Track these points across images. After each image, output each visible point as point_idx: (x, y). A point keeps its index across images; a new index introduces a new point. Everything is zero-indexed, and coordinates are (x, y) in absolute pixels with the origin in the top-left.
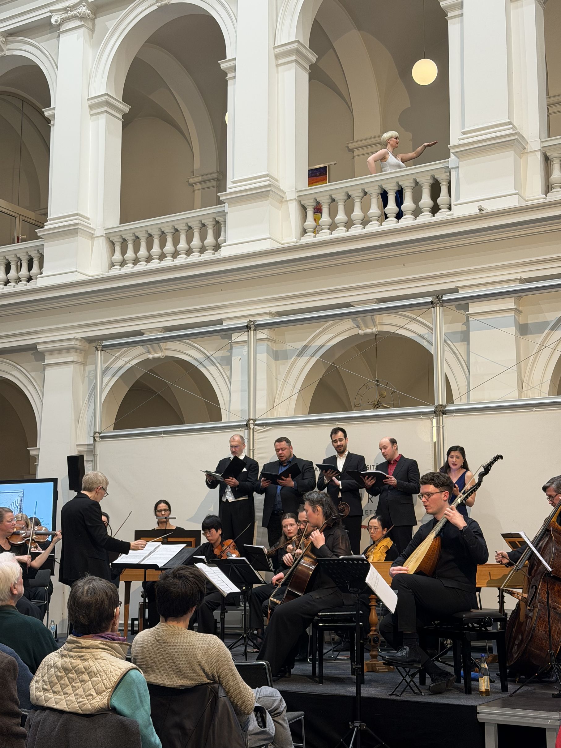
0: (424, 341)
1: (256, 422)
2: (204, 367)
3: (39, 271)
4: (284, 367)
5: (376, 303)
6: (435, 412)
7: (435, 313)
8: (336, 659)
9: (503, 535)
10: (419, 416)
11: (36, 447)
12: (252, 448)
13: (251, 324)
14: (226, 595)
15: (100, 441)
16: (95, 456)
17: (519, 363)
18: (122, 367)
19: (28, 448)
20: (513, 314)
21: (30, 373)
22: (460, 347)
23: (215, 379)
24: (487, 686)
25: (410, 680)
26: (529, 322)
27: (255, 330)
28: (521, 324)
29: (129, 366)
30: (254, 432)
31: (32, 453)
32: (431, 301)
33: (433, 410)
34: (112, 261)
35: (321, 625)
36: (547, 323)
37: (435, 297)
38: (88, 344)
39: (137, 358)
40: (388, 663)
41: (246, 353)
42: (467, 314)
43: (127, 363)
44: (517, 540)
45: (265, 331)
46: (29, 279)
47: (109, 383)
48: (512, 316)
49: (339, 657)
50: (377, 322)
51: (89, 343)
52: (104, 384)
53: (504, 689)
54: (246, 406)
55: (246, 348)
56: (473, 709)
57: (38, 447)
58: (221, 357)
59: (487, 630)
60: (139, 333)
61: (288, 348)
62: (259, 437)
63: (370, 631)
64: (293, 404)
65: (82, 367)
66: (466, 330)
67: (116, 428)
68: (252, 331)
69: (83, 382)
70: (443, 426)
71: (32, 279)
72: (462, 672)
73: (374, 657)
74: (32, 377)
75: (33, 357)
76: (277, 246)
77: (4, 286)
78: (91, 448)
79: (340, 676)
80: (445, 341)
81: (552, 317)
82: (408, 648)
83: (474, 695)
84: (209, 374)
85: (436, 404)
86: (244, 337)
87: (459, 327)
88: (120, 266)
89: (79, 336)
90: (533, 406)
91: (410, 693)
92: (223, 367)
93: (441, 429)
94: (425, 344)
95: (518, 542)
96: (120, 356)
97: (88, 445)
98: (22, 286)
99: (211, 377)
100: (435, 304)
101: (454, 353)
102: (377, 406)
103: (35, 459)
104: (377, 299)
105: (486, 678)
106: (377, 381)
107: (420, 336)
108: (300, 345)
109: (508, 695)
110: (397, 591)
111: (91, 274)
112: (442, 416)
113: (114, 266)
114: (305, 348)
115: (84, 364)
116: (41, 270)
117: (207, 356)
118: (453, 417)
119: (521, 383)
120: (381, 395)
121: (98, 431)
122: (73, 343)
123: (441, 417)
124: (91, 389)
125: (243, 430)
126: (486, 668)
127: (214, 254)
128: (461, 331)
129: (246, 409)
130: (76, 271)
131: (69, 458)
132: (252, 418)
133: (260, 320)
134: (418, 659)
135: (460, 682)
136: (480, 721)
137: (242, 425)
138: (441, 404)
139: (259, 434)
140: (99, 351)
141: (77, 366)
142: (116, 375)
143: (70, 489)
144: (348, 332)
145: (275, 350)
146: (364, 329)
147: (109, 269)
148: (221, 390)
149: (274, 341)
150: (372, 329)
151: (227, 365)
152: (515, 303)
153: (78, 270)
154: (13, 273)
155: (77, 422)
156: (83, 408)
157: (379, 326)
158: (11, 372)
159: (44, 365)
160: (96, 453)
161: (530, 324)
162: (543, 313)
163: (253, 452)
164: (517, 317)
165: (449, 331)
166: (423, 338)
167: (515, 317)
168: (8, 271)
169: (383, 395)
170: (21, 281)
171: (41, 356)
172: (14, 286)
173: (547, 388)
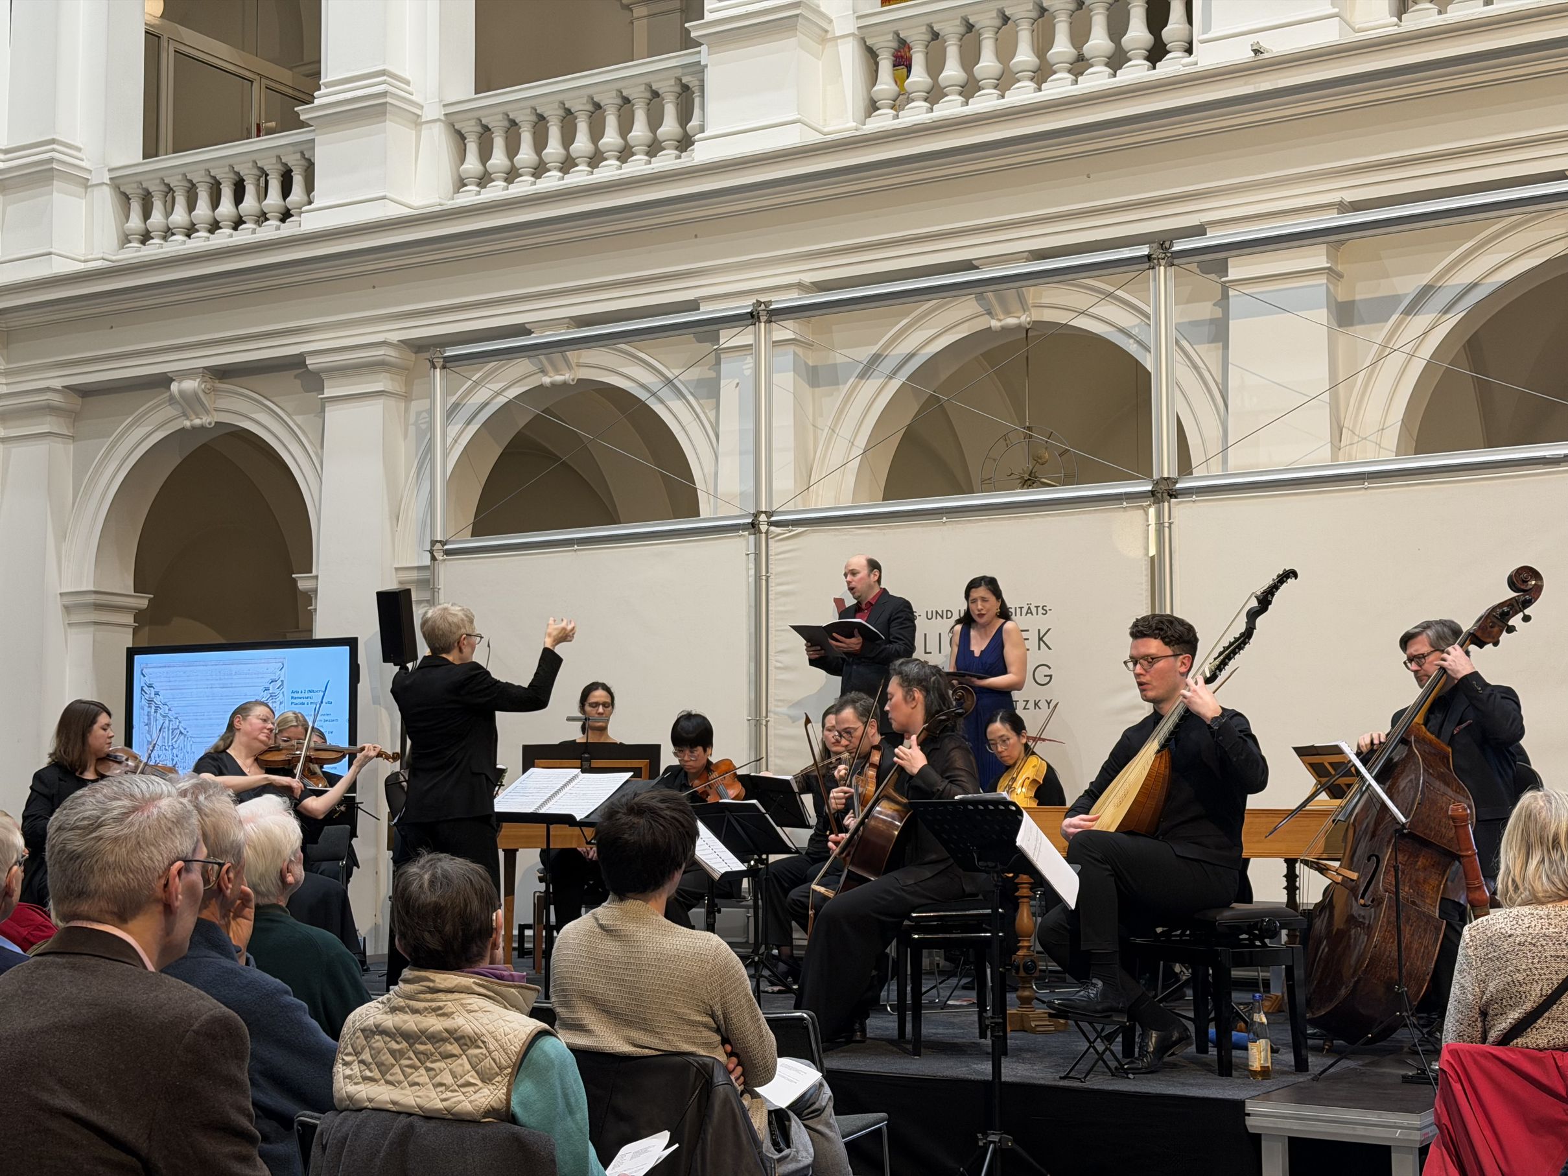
0: (1131, 341)
1: (773, 519)
2: (662, 402)
3: (306, 198)
4: (832, 400)
5: (1028, 260)
6: (1153, 493)
7: (1155, 280)
8: (945, 1006)
9: (1297, 749)
10: (1118, 502)
11: (311, 572)
12: (764, 573)
13: (760, 309)
14: (717, 876)
15: (444, 560)
16: (434, 591)
17: (1333, 387)
18: (488, 404)
19: (294, 575)
20: (1325, 281)
21: (294, 417)
22: (1207, 354)
23: (683, 428)
24: (1266, 1060)
25: (1104, 1048)
26: (1358, 297)
27: (769, 321)
28: (1340, 303)
29: (501, 400)
30: (770, 540)
31: (302, 585)
32: (1146, 253)
33: (1150, 488)
34: (459, 176)
35: (916, 936)
36: (1395, 300)
37: (1155, 245)
38: (414, 355)
39: (518, 384)
40: (1060, 1013)
41: (750, 371)
42: (1225, 282)
43: (499, 393)
44: (1326, 760)
45: (789, 324)
46: (286, 215)
47: (461, 438)
48: (1323, 284)
49: (950, 1002)
50: (1030, 301)
51: (416, 353)
52: (449, 440)
53: (1301, 1065)
54: (752, 483)
55: (750, 360)
56: (1237, 1108)
57: (314, 573)
58: (698, 380)
59: (1264, 945)
60: (522, 330)
61: (840, 359)
62: (780, 550)
63: (1018, 949)
64: (851, 479)
65: (402, 405)
66: (1221, 316)
67: (477, 532)
68: (763, 325)
69: (405, 437)
70: (1170, 524)
71: (292, 216)
72: (1212, 1030)
73: (1025, 1001)
74: (297, 425)
75: (298, 382)
76: (813, 138)
77: (232, 231)
78: (425, 575)
79: (956, 1040)
80: (1177, 342)
81: (1409, 286)
82: (1100, 984)
83: (1238, 1078)
84: (671, 417)
85: (1155, 477)
86: (744, 337)
87: (1206, 310)
88: (479, 185)
89: (394, 337)
90: (1364, 479)
91: (1103, 1073)
92: (701, 401)
93: (1167, 530)
94: (1132, 348)
95: (1330, 764)
96: (483, 378)
97: (419, 568)
98: (271, 231)
99: (676, 423)
100: (1155, 261)
101: (1196, 367)
102: (1029, 482)
103: (309, 597)
104: (1030, 251)
105: (1263, 1043)
106: (1029, 428)
107: (1122, 330)
108: (864, 354)
109: (1309, 1077)
110: (1079, 867)
111: (416, 204)
112: (1169, 502)
113: (465, 185)
114: (876, 359)
115: (407, 397)
116: (309, 196)
117: (667, 378)
118: (1191, 504)
119: (1338, 430)
120: (1037, 459)
121: (439, 539)
122: (382, 352)
123: (1166, 504)
124: (422, 450)
125: (744, 536)
126: (1263, 1023)
127: (680, 157)
128: (1211, 320)
129: (752, 490)
130: (384, 198)
131: (379, 594)
132: (764, 510)
133: (781, 300)
134: (1121, 1005)
135: (1206, 1052)
136: (1251, 1130)
137: (744, 524)
138: (1166, 475)
139: (780, 543)
140: (438, 370)
141: (391, 402)
142: (472, 423)
143: (385, 661)
144: (964, 326)
146: (1002, 317)
147: (454, 193)
148: (699, 451)
149: (808, 345)
150: (1019, 318)
151: (708, 398)
152: (1327, 257)
153: (389, 195)
154: (250, 203)
155: (395, 522)
156: (407, 490)
157: (1033, 311)
158: (253, 416)
159: (322, 399)
160: (436, 586)
161: (1361, 301)
162: (1388, 277)
163: (767, 581)
164: (1331, 287)
165: (1186, 320)
166: (1130, 336)
167: (1327, 287)
168: (239, 197)
169: (1041, 458)
170: (268, 219)
171: (314, 381)
172: (254, 231)
173: (1392, 437)
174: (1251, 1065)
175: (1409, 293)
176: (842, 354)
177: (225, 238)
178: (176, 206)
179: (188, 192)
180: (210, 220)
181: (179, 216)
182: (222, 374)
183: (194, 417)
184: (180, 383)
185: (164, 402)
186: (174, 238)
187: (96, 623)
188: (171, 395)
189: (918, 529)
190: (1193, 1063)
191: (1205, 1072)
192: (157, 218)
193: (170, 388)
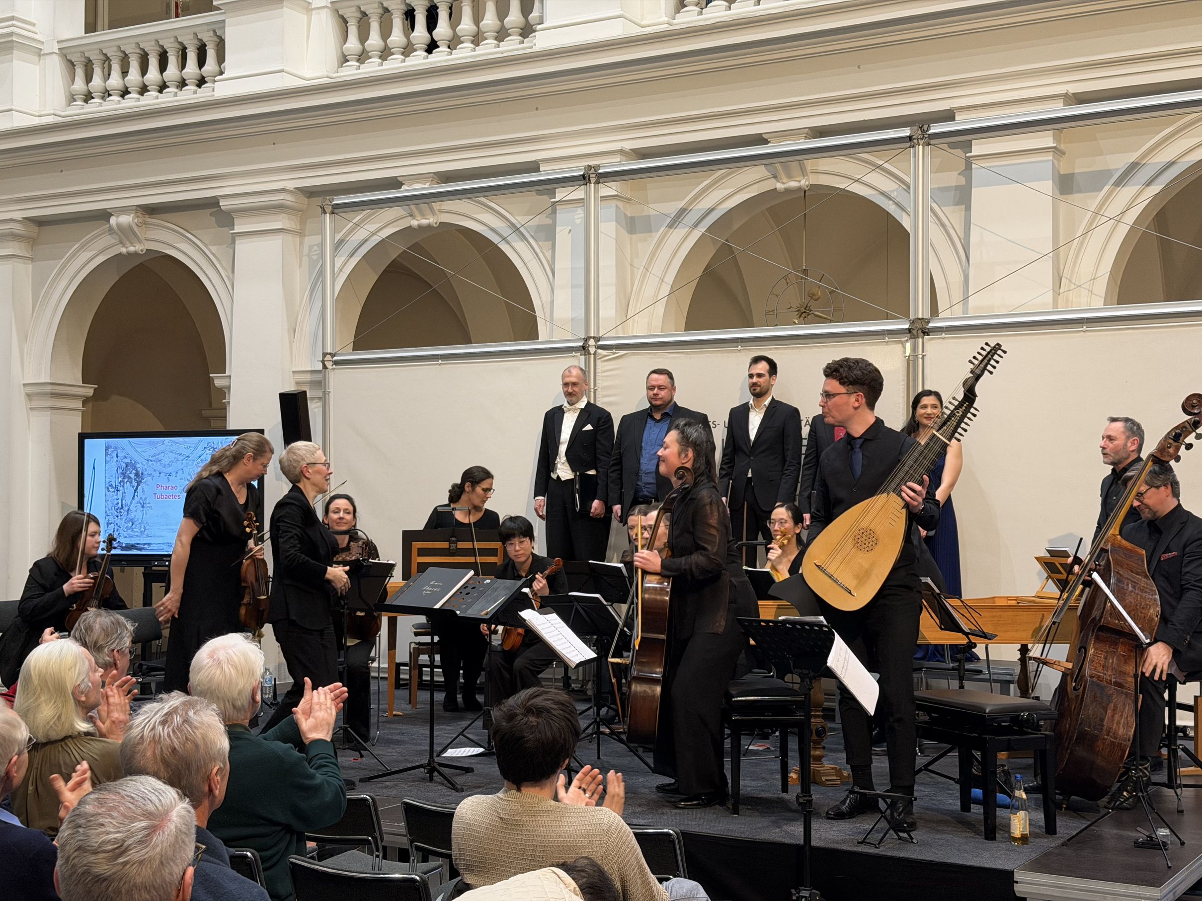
0: (891, 202)
1: (600, 343)
2: (508, 243)
3: (217, 68)
4: (645, 245)
5: (808, 136)
6: (910, 330)
7: (915, 157)
10: (881, 337)
11: (225, 373)
13: (590, 172)
14: (573, 665)
15: (334, 369)
16: (326, 393)
17: (1056, 250)
18: (366, 241)
19: (211, 375)
20: (1051, 158)
21: (210, 247)
22: (953, 215)
23: (525, 264)
24: (1024, 828)
26: (1076, 171)
27: (597, 182)
28: (1063, 175)
29: (376, 239)
30: (597, 361)
31: (218, 383)
32: (908, 134)
33: (907, 326)
34: (343, 52)
35: (735, 718)
36: (1108, 173)
37: (915, 128)
38: (307, 200)
39: (392, 225)
41: (580, 220)
42: (969, 157)
43: (374, 234)
44: (1057, 561)
45: (613, 184)
46: (201, 82)
47: (346, 266)
48: (1049, 161)
49: (751, 748)
50: (809, 168)
51: (308, 198)
52: (336, 269)
53: (1050, 829)
56: (1007, 877)
57: (227, 374)
58: (538, 227)
60: (395, 183)
61: (652, 212)
62: (605, 368)
63: (812, 717)
64: (660, 308)
65: (298, 239)
66: (964, 183)
68: (592, 185)
69: (300, 266)
70: (923, 356)
71: (206, 83)
74: (213, 254)
75: (214, 218)
76: (634, 31)
77: (158, 94)
78: (318, 377)
79: (763, 795)
80: (931, 207)
81: (1119, 162)
84: (516, 255)
85: (912, 317)
86: (579, 193)
87: (953, 179)
88: (358, 61)
89: (291, 185)
90: (1083, 323)
92: (540, 243)
93: (920, 360)
94: (891, 208)
95: (1060, 564)
96: (362, 220)
97: (312, 372)
98: (190, 94)
99: (520, 260)
100: (915, 141)
101: (943, 225)
102: (805, 314)
103: (223, 392)
104: (810, 128)
105: (1022, 814)
106: (805, 272)
107: (883, 194)
108: (672, 208)
110: (878, 676)
111: (308, 76)
112: (923, 338)
113: (347, 61)
114: (682, 212)
115: (301, 234)
116: (220, 67)
117: (513, 225)
118: (941, 340)
119: (1058, 278)
120: (812, 296)
121: (329, 352)
122: (281, 198)
123: (920, 340)
124: (314, 275)
125: (577, 356)
126: (1022, 798)
127: (523, 42)
128: (956, 186)
129: (583, 315)
130: (282, 71)
131: (282, 396)
132: (592, 335)
133: (609, 165)
135: (969, 811)
136: (1018, 895)
137: (576, 347)
138: (920, 316)
139: (606, 363)
140: (328, 215)
141: (289, 237)
142: (355, 255)
144: (756, 186)
145: (629, 215)
146: (785, 180)
147: (339, 67)
148: (537, 283)
149: (627, 200)
150: (800, 181)
151: (547, 240)
152: (1054, 139)
153: (286, 69)
154: (172, 70)
155: (293, 333)
156: (302, 309)
157: (811, 176)
158: (177, 245)
159: (232, 233)
160: (327, 390)
161: (1079, 173)
162: (1102, 154)
164: (1055, 161)
165: (936, 186)
166: (890, 198)
167: (1053, 163)
168: (163, 66)
169: (814, 295)
170: (187, 85)
171: (226, 219)
172: (176, 95)
173: (1102, 286)
174: (1012, 831)
175: (1118, 169)
176: (654, 209)
177: (152, 99)
178: (112, 72)
179: (122, 61)
180: (140, 85)
181: (115, 81)
182: (151, 210)
183: (128, 244)
184: (118, 217)
185: (105, 233)
186: (110, 98)
187: (52, 408)
188: (110, 226)
189: (719, 355)
190: (959, 822)
191: (972, 835)
192: (97, 81)
193: (109, 221)
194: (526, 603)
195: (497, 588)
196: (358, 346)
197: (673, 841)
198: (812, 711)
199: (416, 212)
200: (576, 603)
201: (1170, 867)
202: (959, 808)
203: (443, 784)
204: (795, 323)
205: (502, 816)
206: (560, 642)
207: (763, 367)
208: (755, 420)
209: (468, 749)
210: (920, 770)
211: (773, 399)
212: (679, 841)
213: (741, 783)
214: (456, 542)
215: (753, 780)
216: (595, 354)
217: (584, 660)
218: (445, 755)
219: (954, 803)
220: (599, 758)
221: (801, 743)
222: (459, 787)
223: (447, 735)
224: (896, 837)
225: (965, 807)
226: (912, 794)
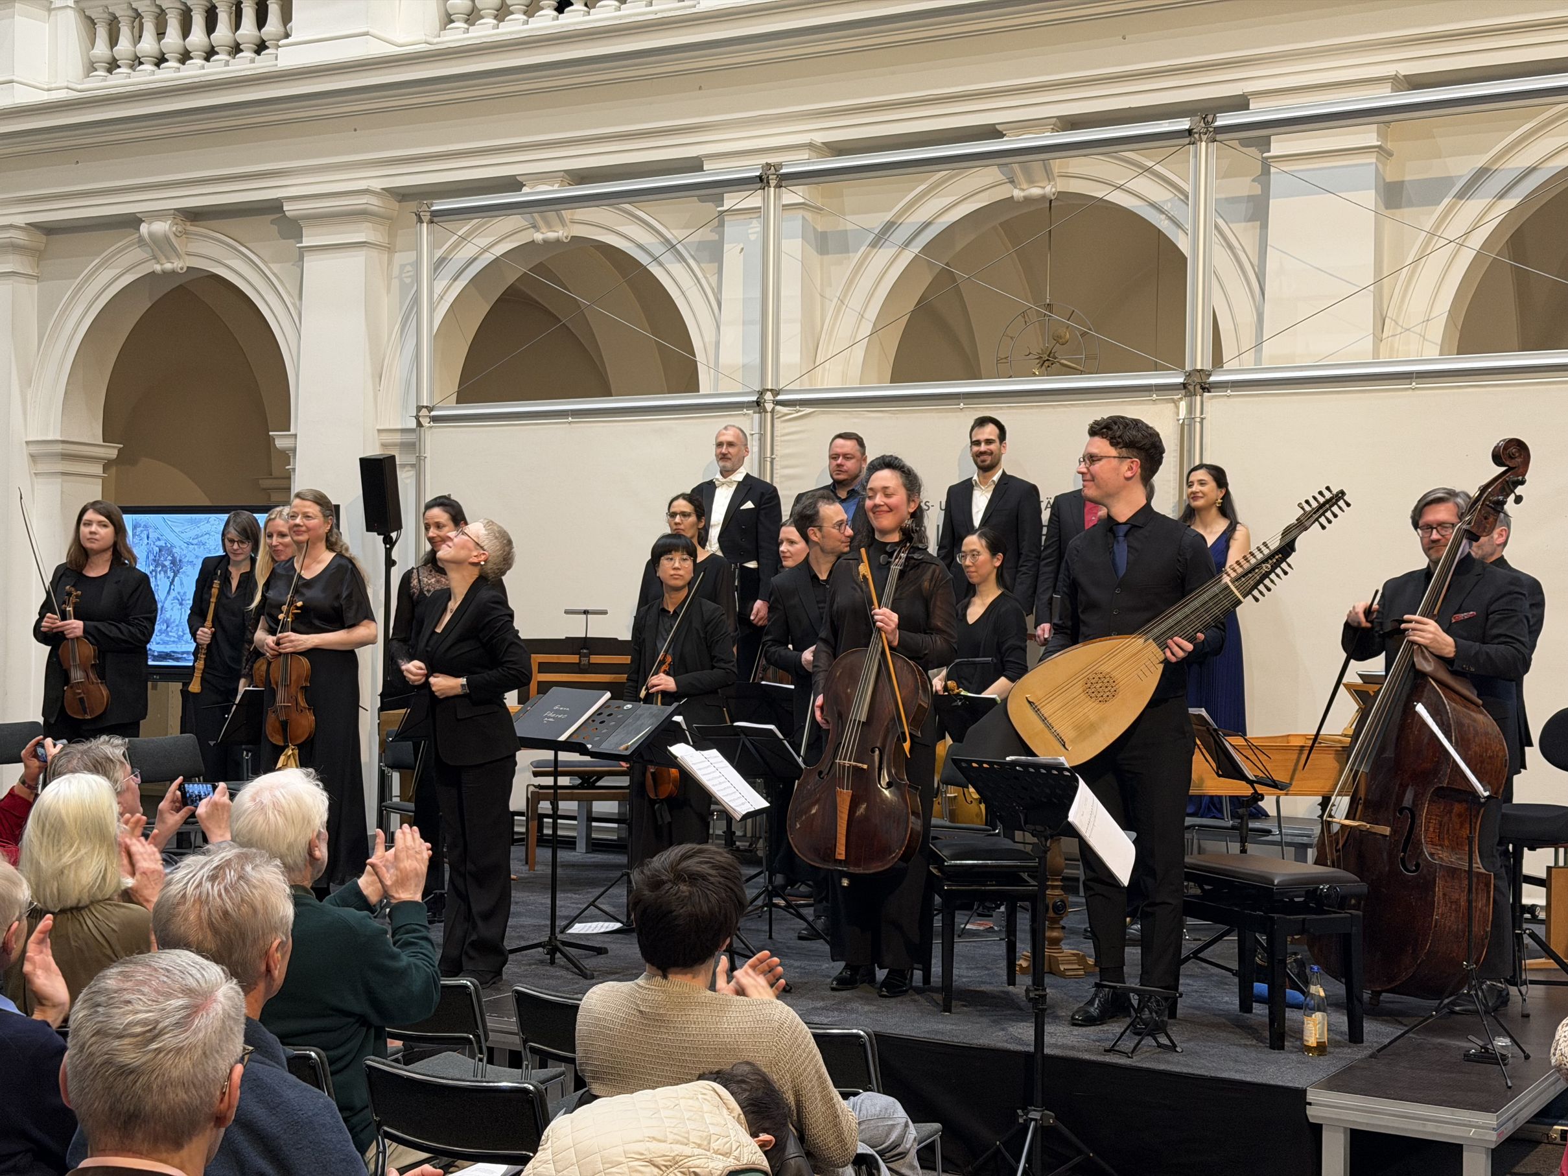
0: (1163, 217)
1: (780, 397)
2: (661, 264)
3: (281, 29)
4: (840, 269)
5: (1057, 127)
6: (1184, 386)
7: (1196, 157)
10: (1147, 393)
11: (289, 430)
12: (769, 455)
13: (769, 172)
14: (737, 817)
15: (431, 427)
16: (420, 459)
17: (1378, 281)
18: (475, 259)
19: (271, 433)
20: (1374, 160)
21: (271, 265)
22: (1244, 234)
23: (682, 291)
24: (1321, 1034)
26: (1407, 178)
27: (778, 186)
28: (1389, 183)
29: (488, 258)
30: (776, 421)
31: (280, 443)
32: (1187, 127)
33: (1181, 380)
34: (446, 10)
36: (1448, 182)
37: (1197, 118)
38: (398, 205)
39: (508, 239)
41: (758, 235)
42: (1265, 158)
43: (485, 250)
45: (800, 189)
46: (261, 47)
47: (448, 294)
48: (1372, 164)
50: (1056, 171)
51: (400, 202)
52: (436, 296)
54: (757, 357)
56: (1298, 1096)
57: (292, 431)
58: (701, 244)
60: (513, 184)
61: (850, 227)
62: (787, 431)
64: (859, 352)
65: (385, 256)
66: (1260, 192)
68: (772, 189)
69: (389, 291)
70: (1202, 419)
71: (268, 48)
74: (274, 274)
75: (275, 228)
77: (204, 62)
78: (411, 437)
79: (983, 988)
80: (1215, 223)
81: (1463, 167)
83: (1291, 1052)
84: (671, 281)
85: (1188, 368)
86: (754, 200)
87: (1244, 186)
88: (466, 21)
89: (377, 185)
90: (1412, 378)
92: (703, 266)
93: (1198, 425)
94: (1163, 224)
96: (470, 233)
97: (403, 431)
98: (244, 65)
99: (675, 287)
100: (1197, 136)
101: (1230, 247)
102: (1048, 363)
103: (287, 456)
104: (1058, 117)
105: (1318, 1016)
106: (1049, 307)
107: (1153, 205)
108: (877, 221)
109: (1367, 1054)
111: (401, 41)
112: (1202, 396)
113: (452, 21)
114: (890, 227)
115: (390, 249)
116: (285, 27)
117: (667, 240)
118: (1225, 399)
119: (1381, 320)
120: (1057, 339)
121: (425, 404)
122: (364, 201)
123: (1198, 398)
124: (407, 303)
125: (749, 414)
126: (1320, 997)
127: (683, 0)
128: (1249, 197)
129: (758, 361)
130: (366, 34)
131: (362, 460)
132: (770, 387)
133: (791, 163)
136: (1312, 1120)
137: (748, 402)
138: (1199, 367)
139: (787, 424)
140: (425, 224)
141: (374, 253)
142: (460, 278)
143: (369, 529)
144: (988, 192)
145: (820, 230)
146: (1025, 186)
147: (441, 30)
148: (699, 319)
149: (817, 210)
150: (1044, 188)
151: (711, 261)
152: (1378, 135)
153: (371, 31)
154: (223, 31)
155: (378, 380)
156: (390, 348)
157: (1058, 179)
158: (227, 262)
159: (299, 248)
160: (422, 454)
161: (1410, 181)
162: (1440, 156)
163: (772, 463)
164: (1380, 166)
165: (1223, 196)
166: (1161, 210)
167: (1376, 166)
168: (211, 26)
169: (1061, 338)
170: (241, 51)
171: (292, 228)
172: (227, 64)
173: (1437, 330)
174: (1305, 1038)
175: (1461, 177)
176: (852, 222)
177: (196, 70)
178: (145, 33)
179: (157, 18)
180: (181, 50)
181: (148, 44)
182: (194, 216)
183: (164, 261)
184: (150, 223)
185: (133, 244)
186: (142, 67)
187: (64, 474)
188: (140, 236)
189: (934, 414)
190: (1238, 1026)
191: (1254, 1042)
192: (124, 45)
193: (138, 229)
194: (680, 738)
195: (641, 715)
196: (462, 398)
197: (864, 1045)
198: (1048, 880)
199: (541, 223)
200: (742, 736)
201: (1510, 1087)
202: (1237, 1007)
203: (567, 969)
204: (1034, 375)
205: (641, 1008)
206: (720, 787)
207: (990, 431)
208: (980, 501)
209: (601, 924)
210: (1188, 958)
211: (1004, 473)
212: (872, 1045)
213: (955, 972)
214: (588, 656)
215: (972, 969)
216: (773, 411)
217: (752, 809)
218: (570, 931)
219: (1230, 1000)
220: (770, 937)
221: (1034, 919)
222: (588, 972)
223: (574, 905)
224: (1155, 1044)
225: (1245, 1006)
226: (1177, 990)
